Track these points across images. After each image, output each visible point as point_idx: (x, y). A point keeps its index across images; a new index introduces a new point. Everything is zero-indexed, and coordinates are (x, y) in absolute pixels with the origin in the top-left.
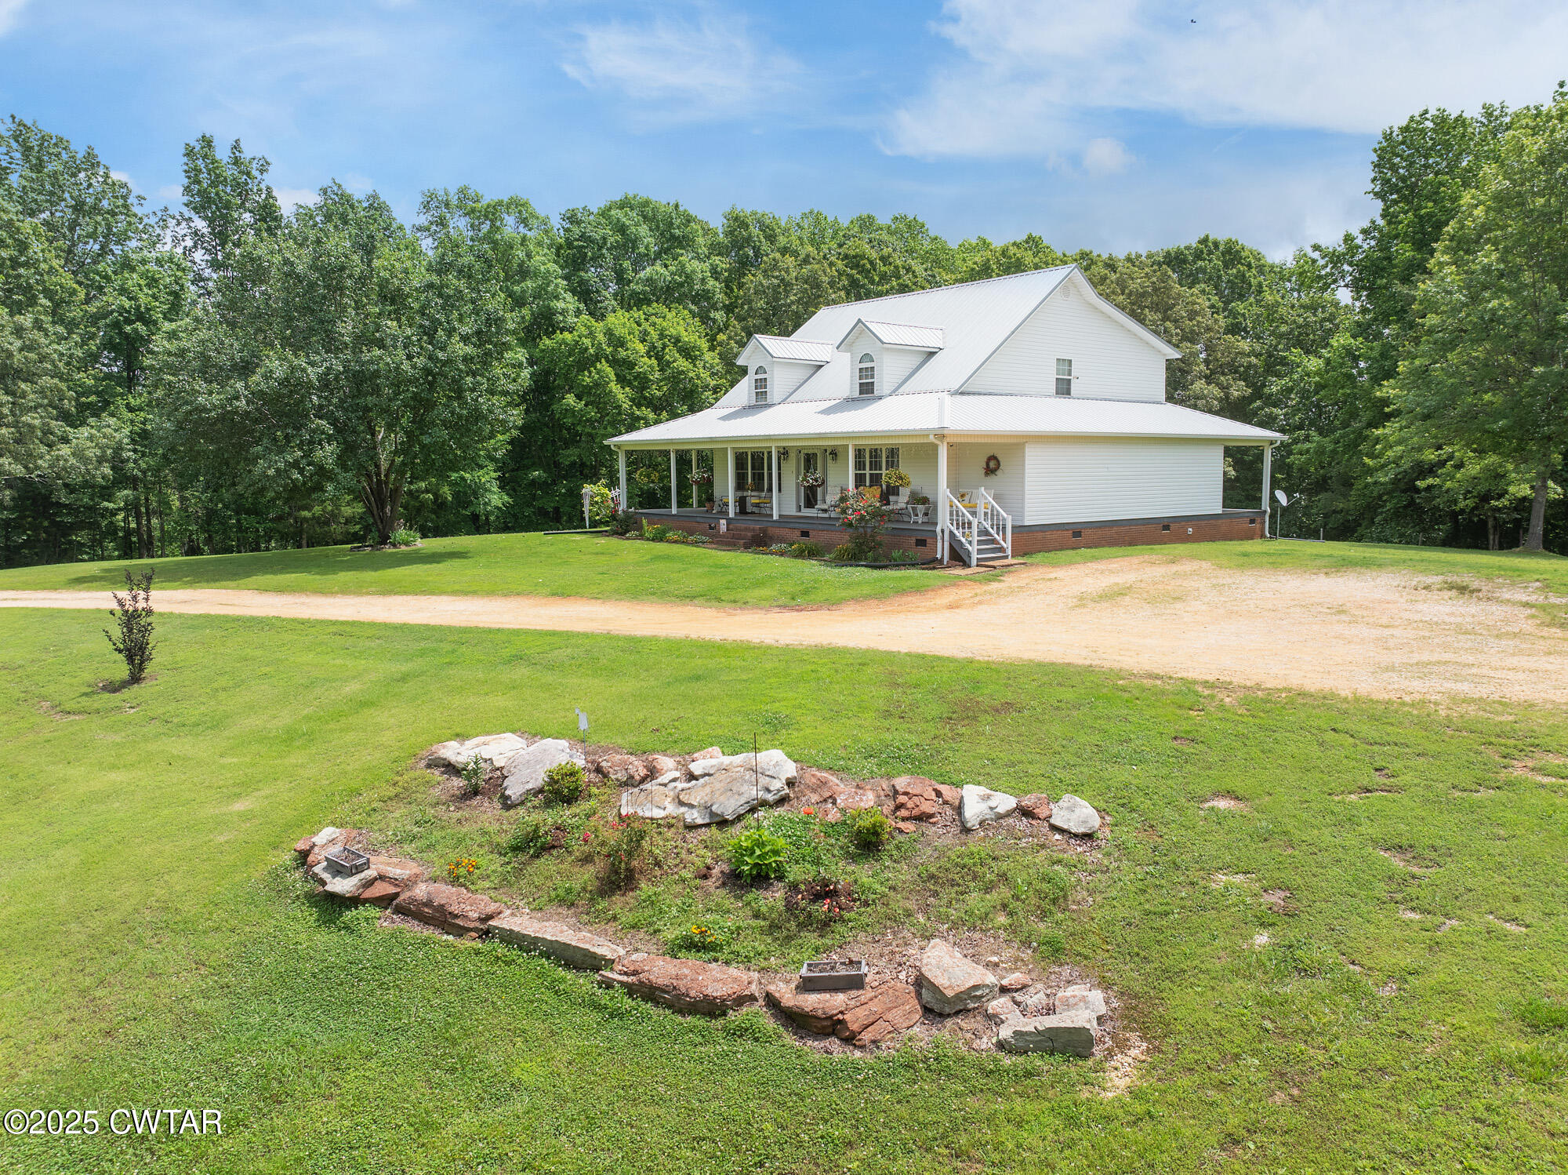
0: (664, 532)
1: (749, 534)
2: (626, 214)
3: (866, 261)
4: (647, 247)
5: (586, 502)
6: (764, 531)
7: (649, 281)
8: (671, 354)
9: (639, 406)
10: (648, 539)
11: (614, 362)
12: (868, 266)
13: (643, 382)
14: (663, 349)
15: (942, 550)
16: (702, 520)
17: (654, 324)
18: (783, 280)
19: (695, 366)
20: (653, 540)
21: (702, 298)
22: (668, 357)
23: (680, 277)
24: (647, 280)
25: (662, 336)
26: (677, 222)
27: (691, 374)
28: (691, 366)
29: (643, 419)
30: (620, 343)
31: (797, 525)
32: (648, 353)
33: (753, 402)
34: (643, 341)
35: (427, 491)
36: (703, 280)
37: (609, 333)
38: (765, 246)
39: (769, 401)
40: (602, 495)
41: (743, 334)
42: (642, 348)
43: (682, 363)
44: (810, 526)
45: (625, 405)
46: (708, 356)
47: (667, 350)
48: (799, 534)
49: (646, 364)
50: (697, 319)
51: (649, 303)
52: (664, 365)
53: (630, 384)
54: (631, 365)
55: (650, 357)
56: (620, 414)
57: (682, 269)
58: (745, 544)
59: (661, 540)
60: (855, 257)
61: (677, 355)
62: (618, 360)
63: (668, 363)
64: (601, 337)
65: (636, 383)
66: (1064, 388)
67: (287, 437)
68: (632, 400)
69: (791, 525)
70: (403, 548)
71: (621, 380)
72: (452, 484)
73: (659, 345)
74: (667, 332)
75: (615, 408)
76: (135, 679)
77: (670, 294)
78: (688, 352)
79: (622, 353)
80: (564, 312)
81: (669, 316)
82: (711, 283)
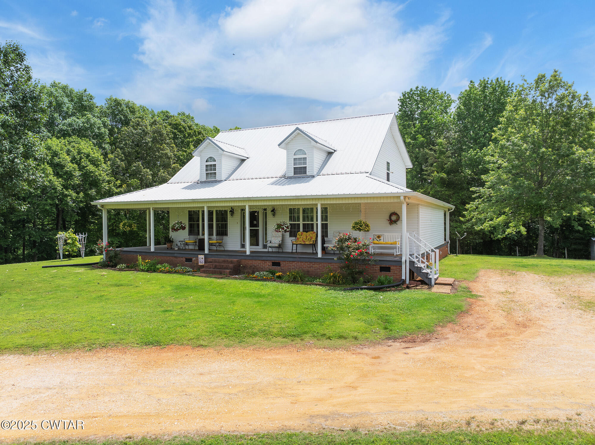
0: (155, 265)
1: (231, 265)
2: (56, 90)
3: (181, 127)
4: (68, 108)
5: (61, 243)
6: (239, 263)
7: (70, 125)
8: (85, 162)
9: (67, 189)
10: (143, 270)
11: (52, 164)
13: (69, 176)
14: (80, 159)
15: (405, 275)
16: (178, 255)
17: (74, 147)
18: (144, 131)
19: (98, 170)
20: (147, 271)
21: (99, 137)
22: (83, 164)
23: (88, 124)
24: (69, 124)
25: (79, 153)
26: (85, 98)
27: (97, 174)
28: (96, 169)
29: (69, 196)
30: (55, 154)
31: (269, 258)
32: (71, 161)
33: (204, 179)
34: (68, 154)
36: (99, 128)
38: (130, 116)
39: (218, 178)
40: (72, 239)
41: (123, 155)
42: (69, 159)
43: (91, 168)
44: (280, 259)
45: (59, 188)
46: (104, 165)
47: (83, 160)
48: (270, 264)
49: (70, 166)
50: (97, 146)
51: (70, 136)
52: (81, 168)
53: (61, 176)
54: (62, 167)
55: (73, 163)
56: (56, 192)
57: (88, 120)
58: (230, 272)
59: (154, 271)
60: (175, 124)
61: (89, 163)
62: (54, 164)
63: (84, 167)
65: (65, 177)
66: (388, 178)
68: (63, 185)
69: (264, 258)
71: (57, 174)
73: (78, 157)
74: (82, 151)
75: (53, 189)
77: (81, 133)
78: (95, 163)
79: (56, 160)
81: (82, 143)
82: (103, 130)
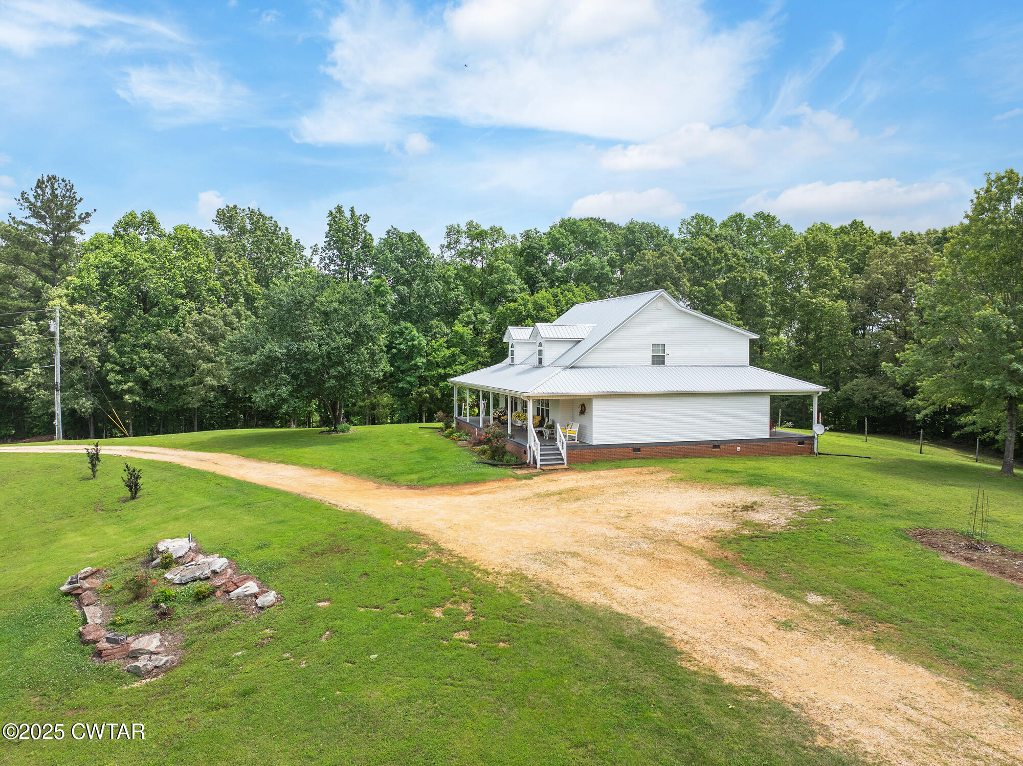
0: (453, 433)
12: (705, 254)
34: (556, 306)
35: (426, 392)
37: (535, 303)
64: (530, 306)
66: (659, 360)
67: (270, 382)
70: (341, 434)
72: (442, 389)
76: (133, 497)
80: (513, 291)
82: (607, 268)
